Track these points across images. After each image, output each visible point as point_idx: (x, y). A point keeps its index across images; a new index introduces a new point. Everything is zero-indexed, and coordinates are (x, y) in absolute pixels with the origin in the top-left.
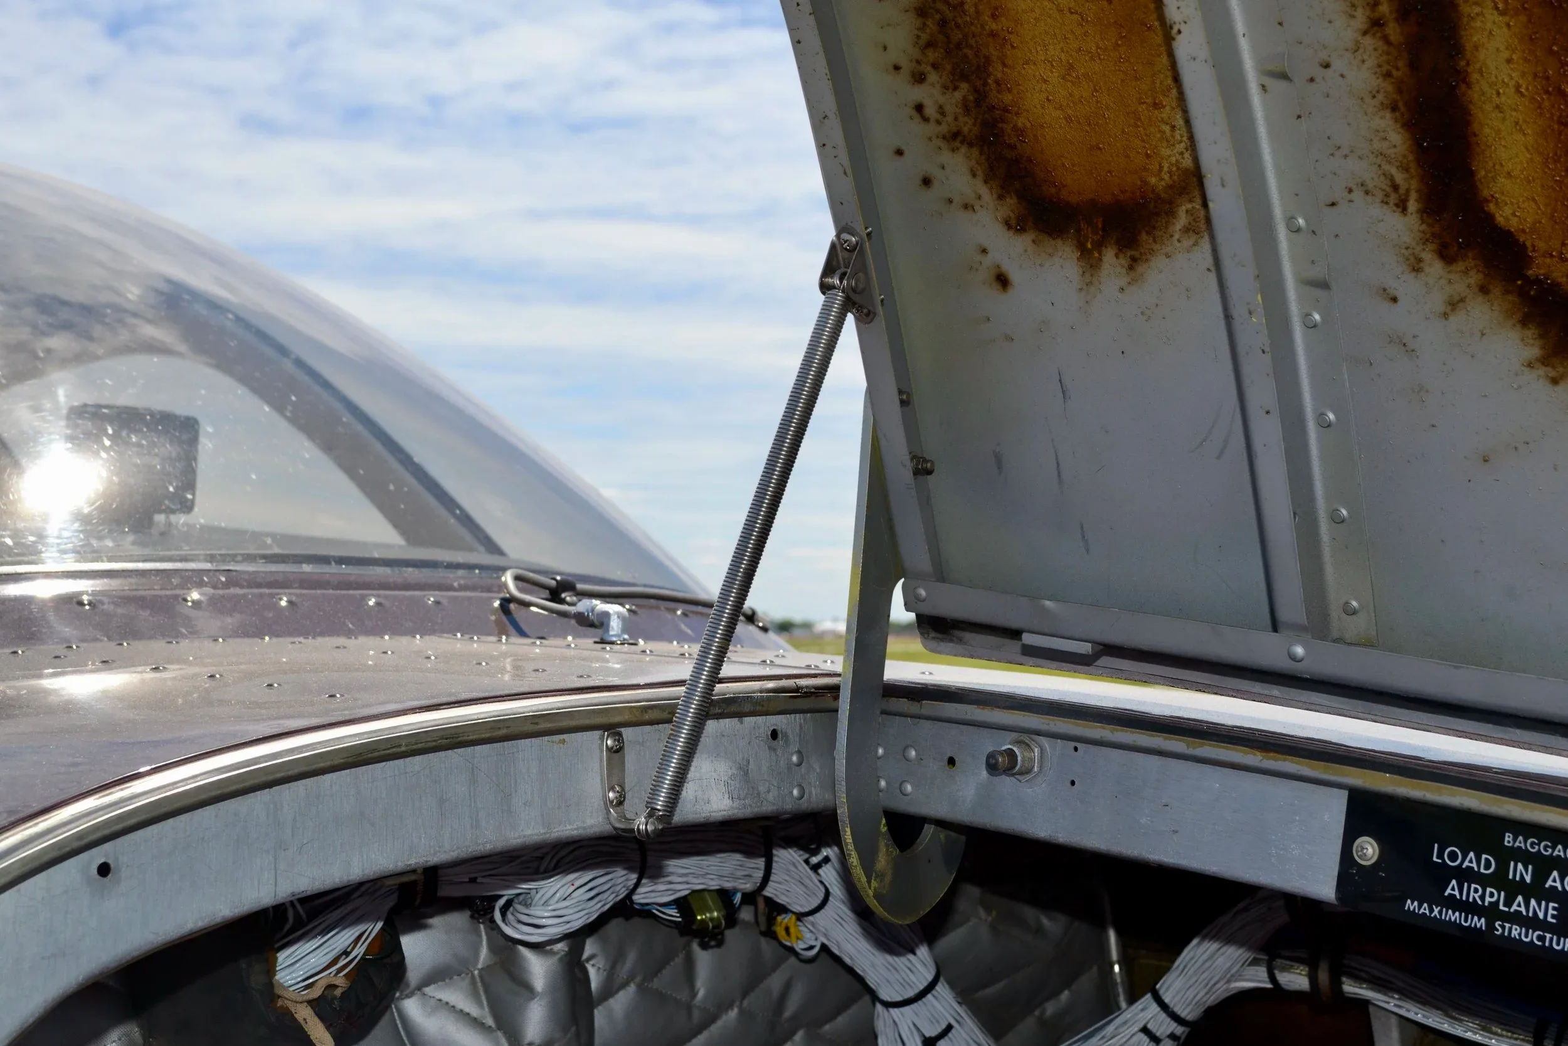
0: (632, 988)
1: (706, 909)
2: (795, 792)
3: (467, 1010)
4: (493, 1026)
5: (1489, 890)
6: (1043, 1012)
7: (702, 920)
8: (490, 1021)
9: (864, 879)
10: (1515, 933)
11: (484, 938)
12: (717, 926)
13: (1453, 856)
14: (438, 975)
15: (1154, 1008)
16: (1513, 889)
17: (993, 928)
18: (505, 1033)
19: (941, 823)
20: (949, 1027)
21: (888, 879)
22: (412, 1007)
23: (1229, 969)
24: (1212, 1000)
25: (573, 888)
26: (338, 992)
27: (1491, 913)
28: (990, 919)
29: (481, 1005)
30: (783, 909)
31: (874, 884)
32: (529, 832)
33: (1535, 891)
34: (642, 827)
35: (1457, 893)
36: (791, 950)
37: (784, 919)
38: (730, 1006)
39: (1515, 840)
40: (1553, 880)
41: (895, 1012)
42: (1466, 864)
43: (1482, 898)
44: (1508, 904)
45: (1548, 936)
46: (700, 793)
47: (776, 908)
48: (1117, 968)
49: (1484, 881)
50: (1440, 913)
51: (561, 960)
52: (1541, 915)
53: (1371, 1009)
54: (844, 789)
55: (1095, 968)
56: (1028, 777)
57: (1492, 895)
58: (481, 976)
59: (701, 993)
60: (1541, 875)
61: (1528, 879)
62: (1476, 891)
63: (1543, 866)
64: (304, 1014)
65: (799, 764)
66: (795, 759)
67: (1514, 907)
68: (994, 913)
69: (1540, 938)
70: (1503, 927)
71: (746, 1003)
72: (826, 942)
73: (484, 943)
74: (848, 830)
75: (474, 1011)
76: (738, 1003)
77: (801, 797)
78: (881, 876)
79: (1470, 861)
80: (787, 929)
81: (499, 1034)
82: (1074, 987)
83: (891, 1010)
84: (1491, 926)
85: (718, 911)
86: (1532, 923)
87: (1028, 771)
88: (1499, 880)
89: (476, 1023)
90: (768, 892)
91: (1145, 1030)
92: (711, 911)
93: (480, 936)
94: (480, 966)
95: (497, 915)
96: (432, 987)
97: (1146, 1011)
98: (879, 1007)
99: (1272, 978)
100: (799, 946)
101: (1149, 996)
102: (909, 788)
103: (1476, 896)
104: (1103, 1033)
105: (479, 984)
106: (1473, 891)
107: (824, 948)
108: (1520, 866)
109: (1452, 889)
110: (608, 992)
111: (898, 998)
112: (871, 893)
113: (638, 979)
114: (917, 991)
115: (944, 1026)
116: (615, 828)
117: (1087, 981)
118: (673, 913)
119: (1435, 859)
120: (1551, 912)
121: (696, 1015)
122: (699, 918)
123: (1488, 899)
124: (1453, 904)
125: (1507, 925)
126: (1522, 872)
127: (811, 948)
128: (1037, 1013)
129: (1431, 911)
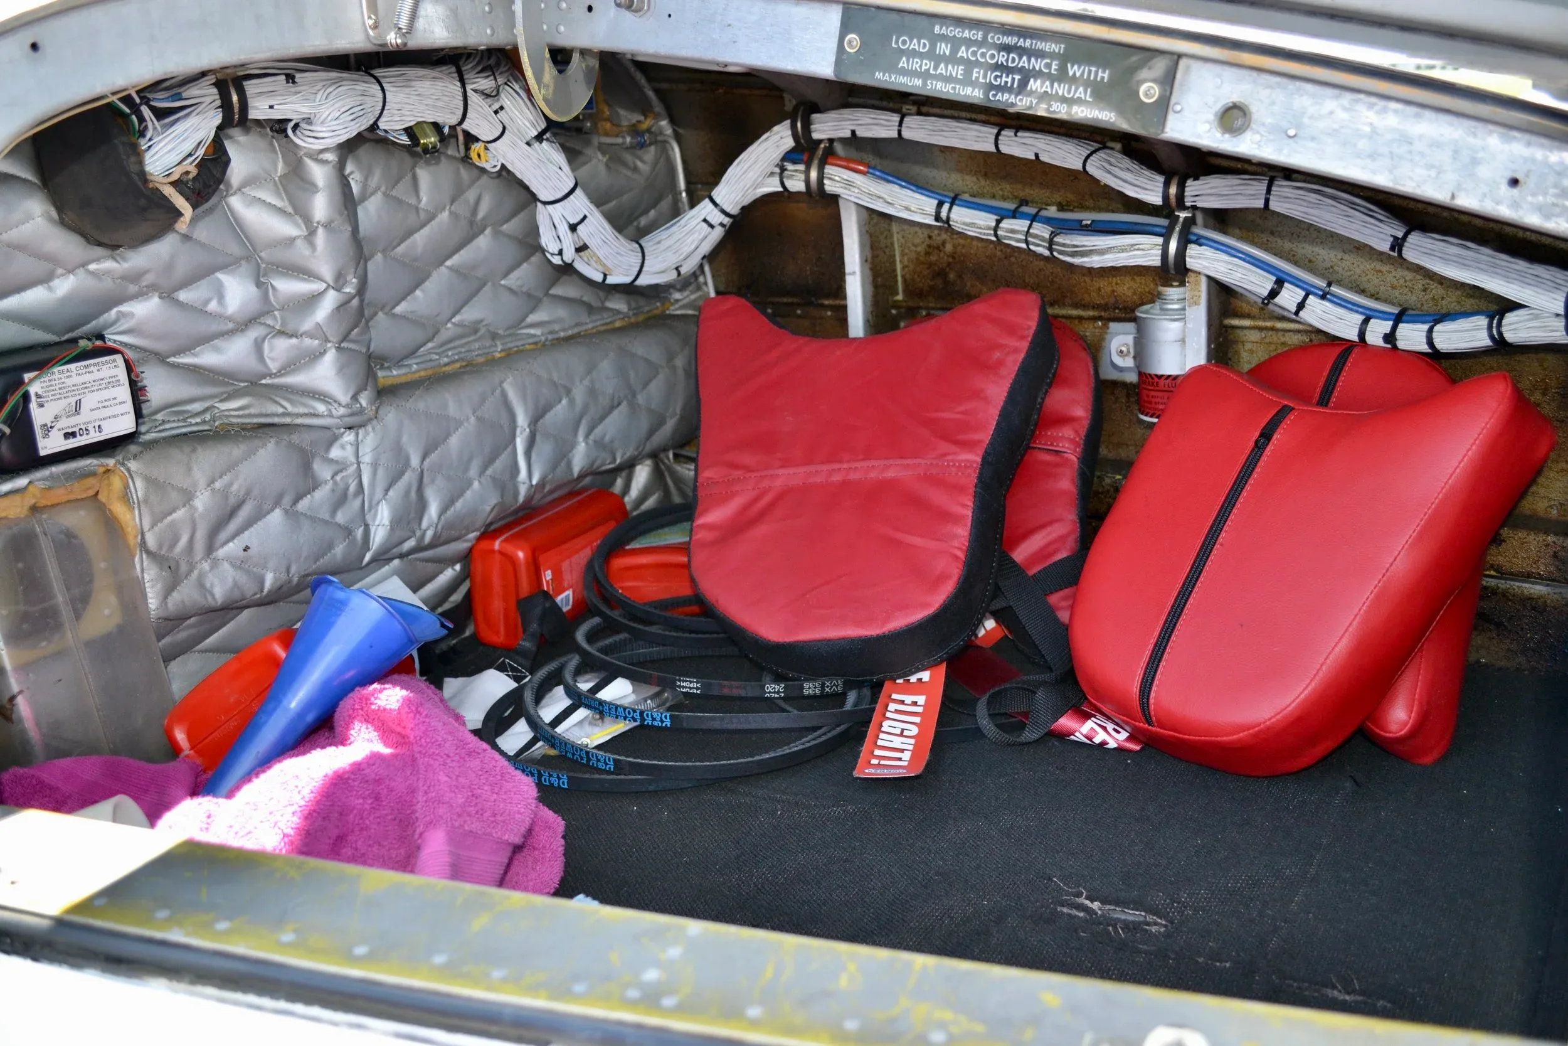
0: (379, 195)
1: (426, 136)
2: (489, 31)
3: (273, 202)
4: (292, 212)
5: (924, 61)
6: (639, 223)
7: (424, 144)
8: (290, 210)
9: (536, 87)
10: (939, 87)
11: (280, 156)
12: (434, 147)
13: (904, 42)
14: (251, 181)
15: (711, 205)
16: (938, 59)
17: (607, 165)
18: (301, 216)
19: (584, 52)
20: (585, 217)
21: (551, 90)
22: (235, 202)
23: (756, 180)
24: (747, 201)
25: (339, 113)
26: (191, 176)
27: (926, 75)
28: (605, 160)
29: (282, 199)
30: (477, 140)
31: (543, 91)
32: (317, 43)
33: (952, 59)
34: (393, 41)
35: (905, 65)
36: (483, 171)
37: (476, 147)
38: (444, 209)
39: (941, 29)
40: (962, 53)
41: (549, 207)
42: (912, 46)
43: (921, 67)
44: (936, 68)
45: (958, 87)
46: (426, 26)
47: (470, 138)
48: (684, 195)
49: (921, 56)
50: (895, 78)
51: (334, 167)
52: (954, 75)
53: (841, 203)
54: (521, 24)
55: (670, 197)
56: (641, 13)
57: (926, 64)
58: (280, 180)
59: (424, 199)
60: (954, 51)
61: (947, 53)
62: (917, 63)
63: (956, 43)
64: (169, 191)
65: (490, 12)
66: (487, 9)
67: (939, 71)
68: (607, 156)
69: (954, 88)
70: (932, 84)
71: (453, 208)
72: (504, 162)
73: (280, 160)
74: (525, 53)
75: (279, 204)
76: (448, 208)
77: (493, 35)
78: (547, 87)
79: (914, 45)
80: (479, 156)
81: (297, 218)
82: (657, 208)
83: (547, 206)
84: (925, 84)
85: (435, 137)
86: (948, 79)
87: (640, 10)
88: (931, 55)
89: (281, 211)
90: (466, 126)
91: (705, 220)
92: (430, 138)
93: (277, 153)
94: (279, 174)
95: (290, 132)
96: (248, 188)
97: (705, 209)
98: (539, 204)
99: (783, 184)
100: (488, 166)
101: (707, 200)
102: (562, 28)
103: (917, 66)
104: (678, 224)
105: (280, 186)
106: (915, 64)
107: (503, 166)
108: (943, 45)
109: (903, 63)
110: (364, 198)
111: (552, 199)
112: (541, 98)
113: (383, 189)
114: (564, 194)
115: (582, 216)
116: (375, 45)
117: (666, 204)
118: (405, 140)
119: (893, 45)
120: (960, 72)
121: (423, 215)
122: (422, 141)
123: (924, 67)
124: (904, 72)
125: (934, 82)
126: (944, 49)
127: (495, 166)
128: (635, 224)
129: (890, 78)
